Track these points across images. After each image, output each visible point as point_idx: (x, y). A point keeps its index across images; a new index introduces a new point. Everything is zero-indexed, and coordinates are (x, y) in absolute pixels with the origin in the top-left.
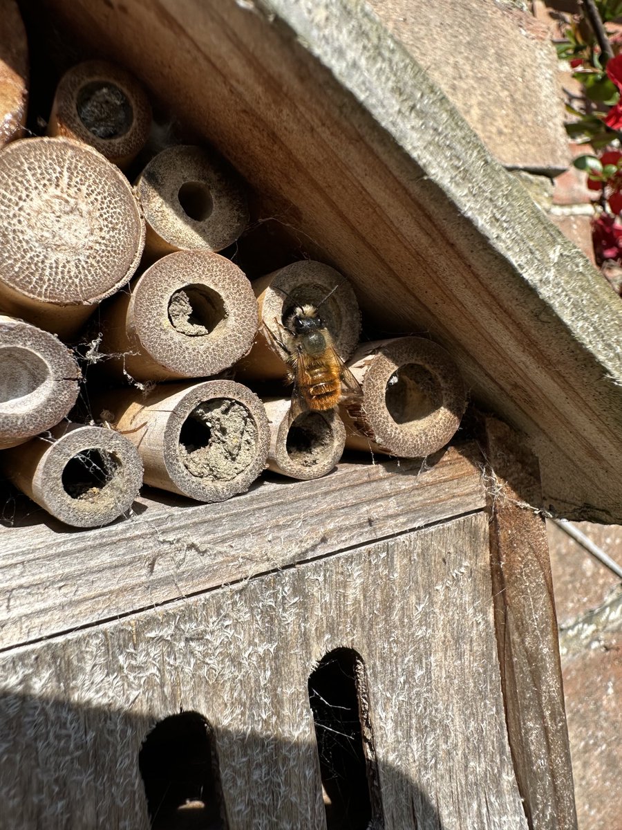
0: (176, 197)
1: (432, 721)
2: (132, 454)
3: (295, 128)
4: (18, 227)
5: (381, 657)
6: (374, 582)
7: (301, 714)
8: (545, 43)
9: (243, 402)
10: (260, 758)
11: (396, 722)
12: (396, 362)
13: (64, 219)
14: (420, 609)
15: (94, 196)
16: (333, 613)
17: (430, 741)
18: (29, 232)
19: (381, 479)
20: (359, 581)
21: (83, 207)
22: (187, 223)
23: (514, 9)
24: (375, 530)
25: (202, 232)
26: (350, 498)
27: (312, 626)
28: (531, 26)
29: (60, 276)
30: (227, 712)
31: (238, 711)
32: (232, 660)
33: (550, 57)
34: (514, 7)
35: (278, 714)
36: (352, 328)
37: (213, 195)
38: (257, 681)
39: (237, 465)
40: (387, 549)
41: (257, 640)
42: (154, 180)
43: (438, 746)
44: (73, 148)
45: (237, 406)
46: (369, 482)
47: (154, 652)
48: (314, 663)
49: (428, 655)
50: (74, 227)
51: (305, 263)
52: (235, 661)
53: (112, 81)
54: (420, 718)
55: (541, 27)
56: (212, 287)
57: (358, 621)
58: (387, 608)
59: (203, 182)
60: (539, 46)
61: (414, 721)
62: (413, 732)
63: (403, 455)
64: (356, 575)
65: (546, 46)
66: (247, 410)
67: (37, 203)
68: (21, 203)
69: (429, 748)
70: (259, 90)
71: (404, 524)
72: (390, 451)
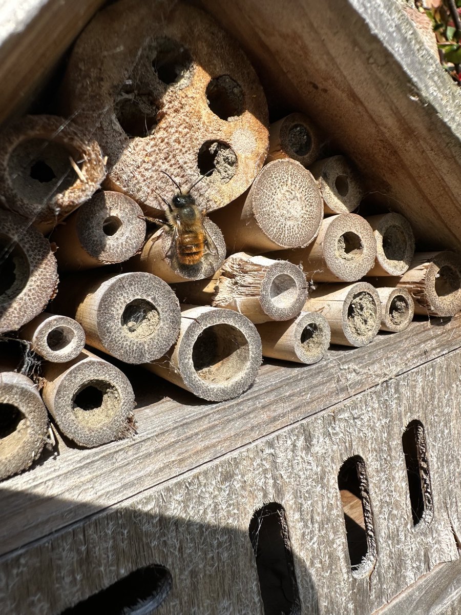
0: (334, 185)
1: (452, 457)
2: (327, 324)
3: (412, 150)
4: (273, 209)
5: (431, 424)
6: (427, 385)
7: (399, 455)
8: (428, 31)
9: (371, 293)
10: (384, 478)
11: (437, 458)
12: (438, 265)
13: (292, 202)
14: (446, 397)
15: (301, 189)
16: (411, 402)
17: (452, 468)
18: (278, 212)
19: (429, 329)
20: (421, 384)
21: (298, 195)
22: (339, 199)
23: (408, 8)
24: (427, 357)
25: (344, 202)
26: (416, 340)
27: (402, 409)
28: (418, 20)
29: (291, 234)
30: (370, 455)
31: (375, 455)
32: (371, 429)
33: (432, 40)
34: (408, 6)
35: (390, 455)
36: (411, 248)
37: (349, 181)
38: (382, 438)
39: (368, 327)
40: (432, 366)
41: (381, 418)
42: (326, 178)
43: (455, 470)
44: (292, 163)
45: (367, 295)
46: (424, 331)
47: (342, 425)
48: (404, 429)
49: (450, 421)
50: (295, 207)
51: (391, 214)
52: (373, 429)
53: (302, 123)
54: (447, 455)
55: (425, 20)
56: (356, 233)
57: (421, 406)
58: (433, 398)
59: (345, 175)
60: (425, 34)
61: (445, 457)
62: (445, 462)
63: (443, 315)
64: (420, 381)
65: (429, 33)
66: (372, 297)
67: (280, 196)
68: (273, 197)
69: (451, 471)
70: (398, 132)
71: (439, 352)
72: (437, 314)
